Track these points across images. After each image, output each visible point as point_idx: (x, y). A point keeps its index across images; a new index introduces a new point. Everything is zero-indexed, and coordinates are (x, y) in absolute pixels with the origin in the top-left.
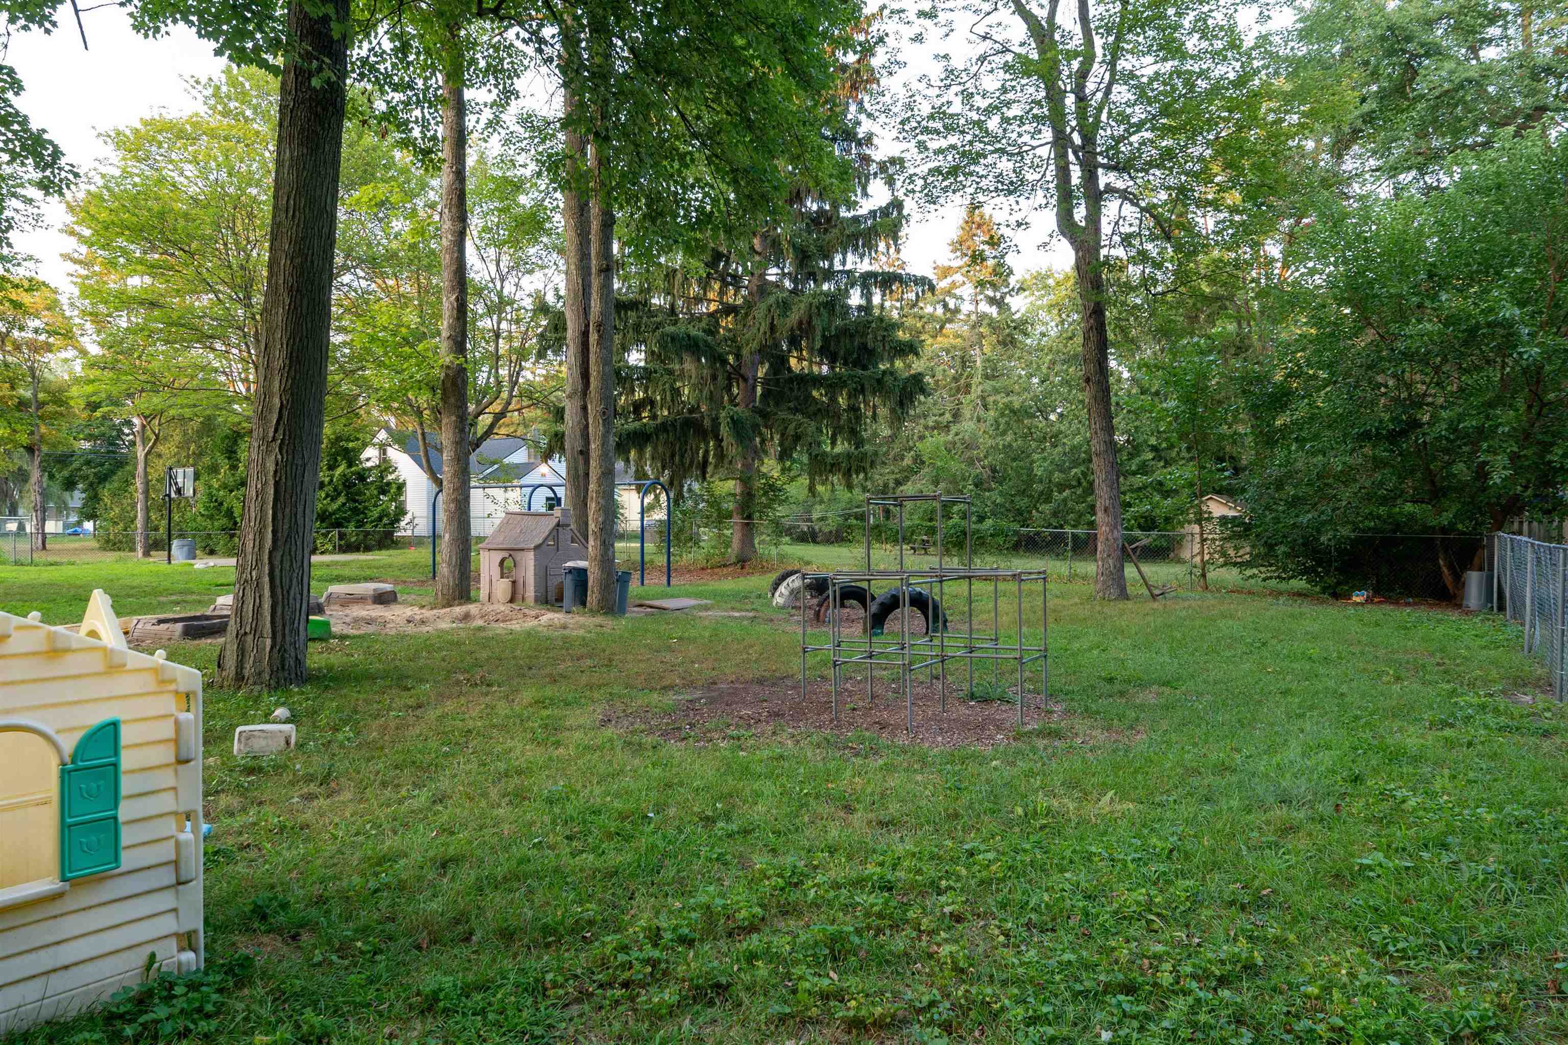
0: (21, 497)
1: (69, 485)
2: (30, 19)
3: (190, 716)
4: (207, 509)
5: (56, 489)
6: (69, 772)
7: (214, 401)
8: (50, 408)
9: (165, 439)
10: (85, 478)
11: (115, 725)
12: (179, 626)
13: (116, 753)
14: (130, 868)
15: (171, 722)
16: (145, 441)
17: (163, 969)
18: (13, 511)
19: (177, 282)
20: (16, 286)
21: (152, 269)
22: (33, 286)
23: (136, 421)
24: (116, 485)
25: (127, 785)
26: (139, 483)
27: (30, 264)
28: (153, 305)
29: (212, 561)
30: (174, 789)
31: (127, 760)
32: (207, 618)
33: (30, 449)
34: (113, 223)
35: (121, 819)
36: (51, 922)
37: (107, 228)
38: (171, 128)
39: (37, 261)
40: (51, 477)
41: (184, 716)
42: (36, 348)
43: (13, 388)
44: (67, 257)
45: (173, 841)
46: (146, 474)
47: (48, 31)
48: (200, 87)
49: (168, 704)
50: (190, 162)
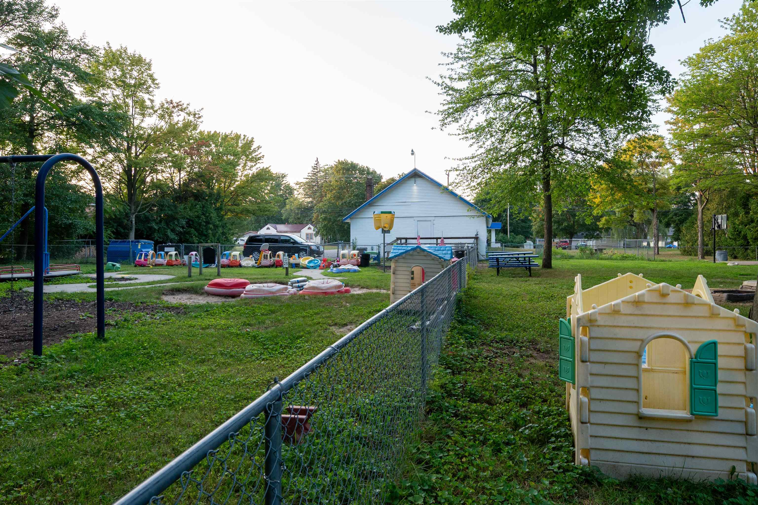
0: (648, 231)
1: (668, 225)
2: (658, 21)
3: (753, 346)
4: (733, 235)
5: (662, 227)
6: (695, 362)
7: (737, 179)
8: (661, 191)
9: (711, 201)
10: (674, 221)
11: (715, 343)
12: (725, 295)
13: (716, 358)
14: (723, 418)
15: (743, 347)
16: (702, 202)
17: (739, 477)
18: (645, 238)
19: (718, 122)
20: (650, 140)
21: (706, 119)
22: (656, 138)
23: (697, 193)
24: (688, 224)
25: (721, 375)
26: (699, 223)
27: (655, 129)
28: (706, 136)
29: (736, 262)
30: (744, 383)
31: (721, 362)
32: (739, 292)
33: (653, 210)
34: (688, 101)
35: (718, 391)
36: (685, 432)
37: (685, 105)
38: (715, 48)
39: (657, 126)
40: (660, 222)
41: (749, 345)
42: (655, 165)
43: (646, 184)
44: (667, 122)
45: (744, 411)
46: (702, 218)
47: (666, 23)
48: (729, 22)
49: (741, 338)
50: (724, 61)
